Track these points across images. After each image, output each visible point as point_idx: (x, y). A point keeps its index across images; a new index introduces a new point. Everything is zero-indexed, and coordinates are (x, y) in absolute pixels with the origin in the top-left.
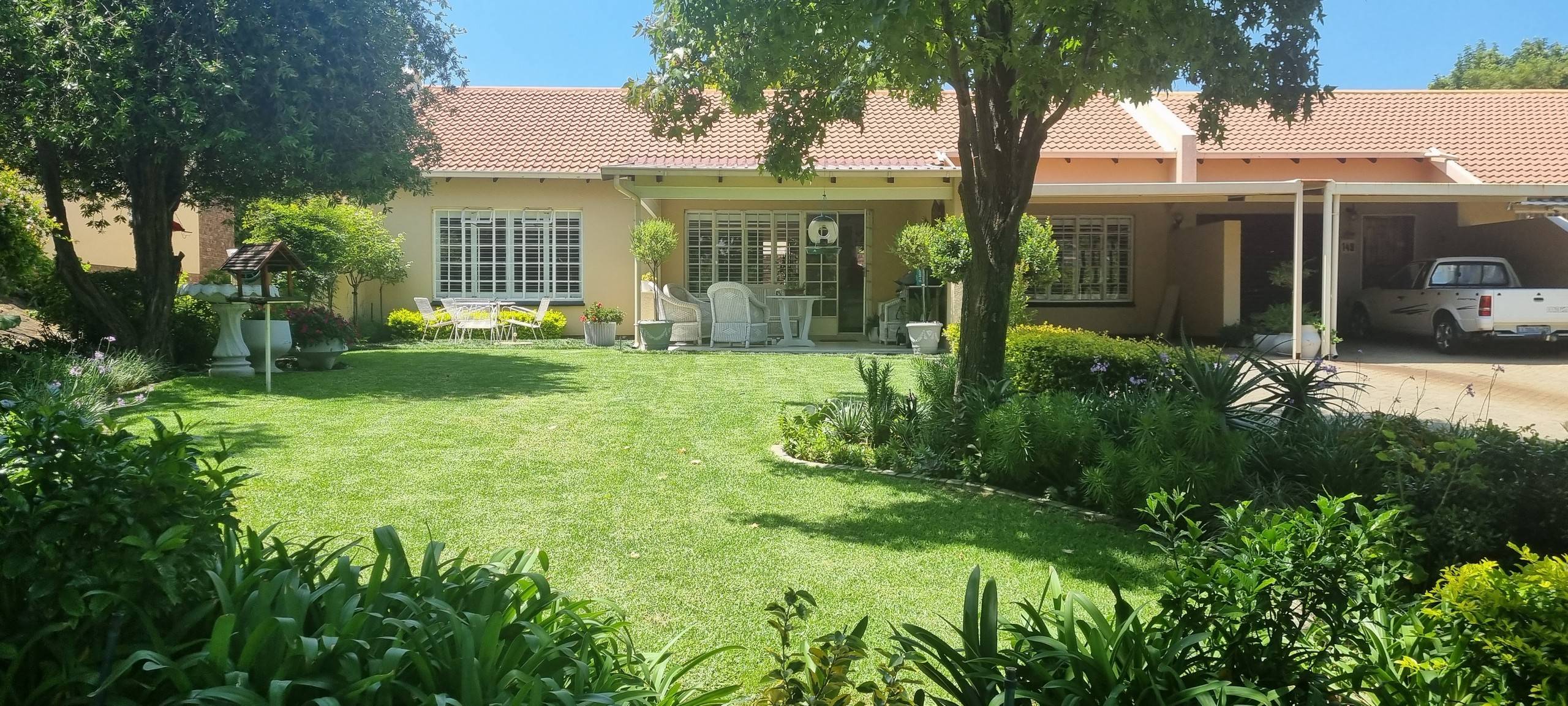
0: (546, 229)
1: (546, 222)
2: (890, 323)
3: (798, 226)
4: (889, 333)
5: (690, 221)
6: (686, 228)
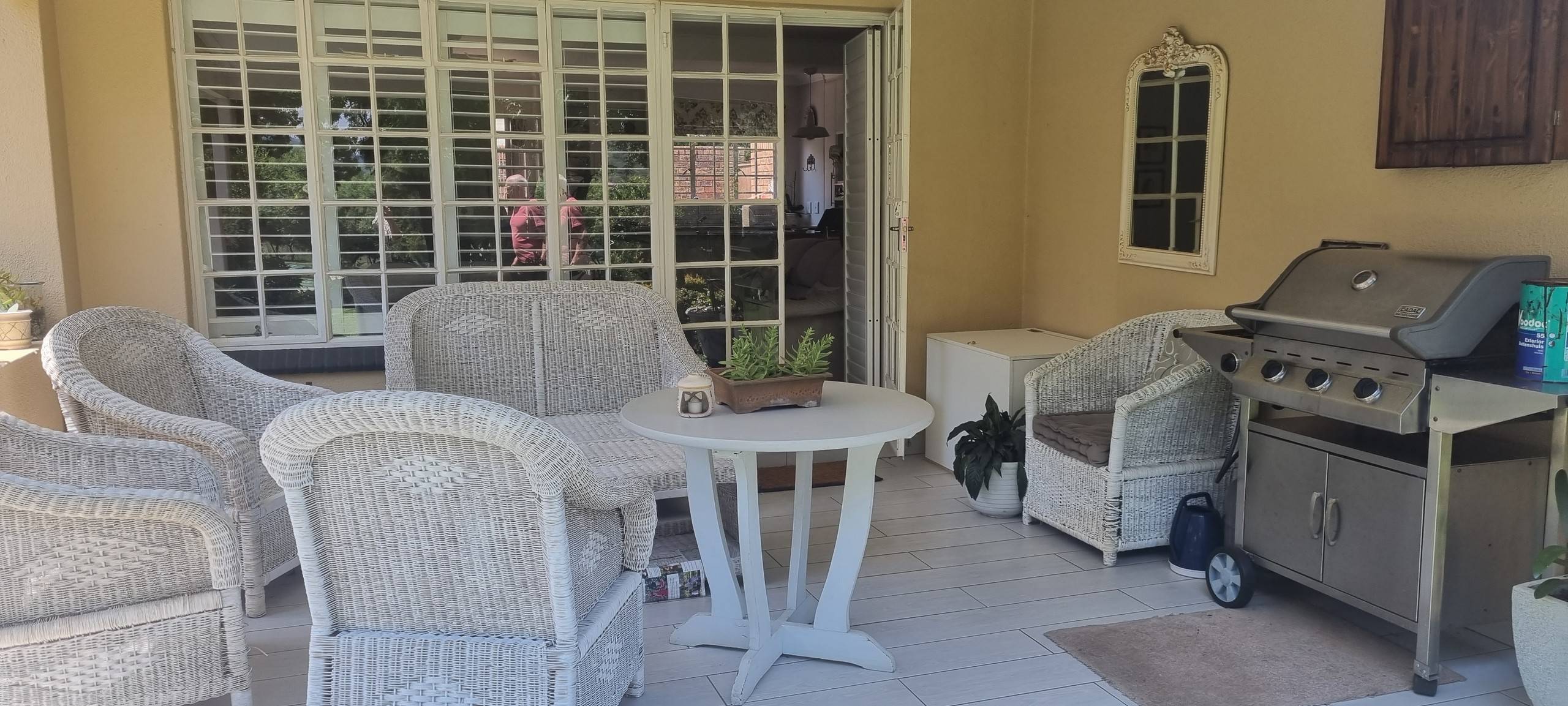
2: (1129, 474)
3: (640, 60)
4: (1125, 517)
5: (196, 24)
6: (178, 50)
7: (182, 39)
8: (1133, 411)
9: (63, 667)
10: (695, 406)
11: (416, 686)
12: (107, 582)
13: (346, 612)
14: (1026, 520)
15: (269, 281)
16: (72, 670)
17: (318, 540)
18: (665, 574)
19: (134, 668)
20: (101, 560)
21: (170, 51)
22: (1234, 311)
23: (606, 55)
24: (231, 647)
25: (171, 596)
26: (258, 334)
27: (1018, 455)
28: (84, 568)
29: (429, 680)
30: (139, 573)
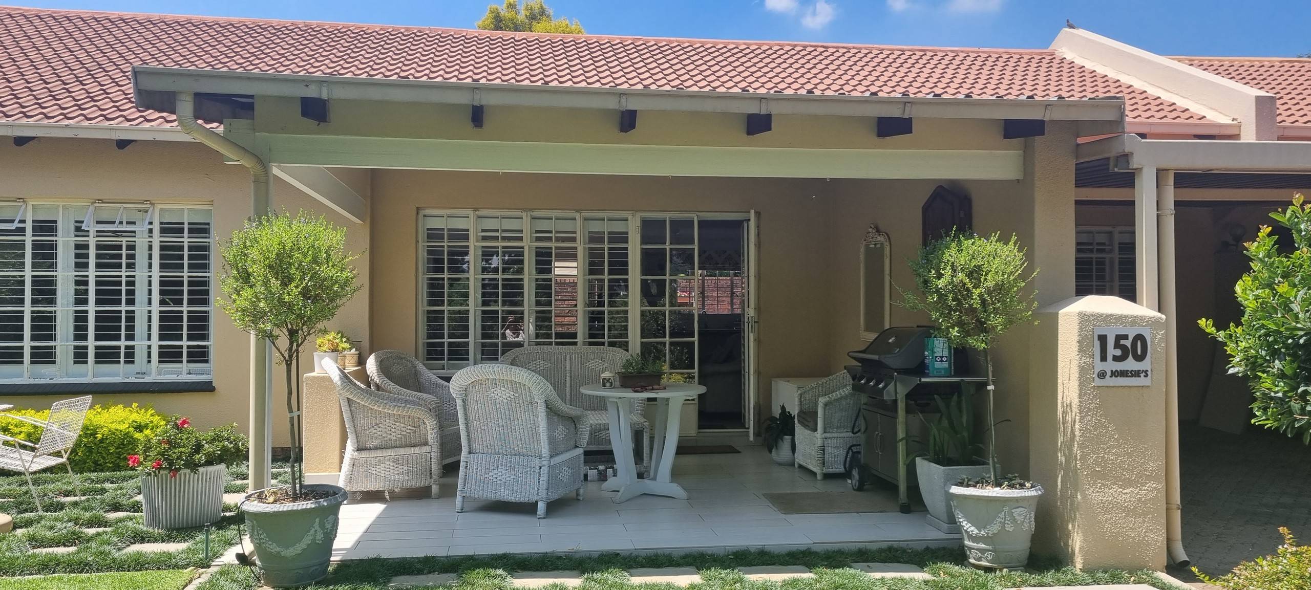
0: (141, 242)
1: (141, 229)
2: (828, 435)
3: (626, 240)
4: (827, 456)
5: (428, 229)
6: (420, 242)
7: (422, 236)
8: (826, 405)
9: (379, 467)
10: (608, 384)
11: (495, 472)
12: (395, 438)
13: (473, 446)
14: (796, 466)
15: (450, 344)
16: (382, 468)
17: (466, 419)
18: (606, 468)
19: (402, 470)
20: (393, 430)
21: (417, 242)
22: (850, 354)
23: (609, 237)
24: (433, 468)
25: (415, 446)
26: (444, 369)
27: (792, 433)
28: (388, 432)
29: (499, 470)
30: (405, 436)
